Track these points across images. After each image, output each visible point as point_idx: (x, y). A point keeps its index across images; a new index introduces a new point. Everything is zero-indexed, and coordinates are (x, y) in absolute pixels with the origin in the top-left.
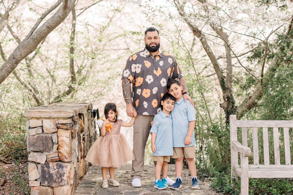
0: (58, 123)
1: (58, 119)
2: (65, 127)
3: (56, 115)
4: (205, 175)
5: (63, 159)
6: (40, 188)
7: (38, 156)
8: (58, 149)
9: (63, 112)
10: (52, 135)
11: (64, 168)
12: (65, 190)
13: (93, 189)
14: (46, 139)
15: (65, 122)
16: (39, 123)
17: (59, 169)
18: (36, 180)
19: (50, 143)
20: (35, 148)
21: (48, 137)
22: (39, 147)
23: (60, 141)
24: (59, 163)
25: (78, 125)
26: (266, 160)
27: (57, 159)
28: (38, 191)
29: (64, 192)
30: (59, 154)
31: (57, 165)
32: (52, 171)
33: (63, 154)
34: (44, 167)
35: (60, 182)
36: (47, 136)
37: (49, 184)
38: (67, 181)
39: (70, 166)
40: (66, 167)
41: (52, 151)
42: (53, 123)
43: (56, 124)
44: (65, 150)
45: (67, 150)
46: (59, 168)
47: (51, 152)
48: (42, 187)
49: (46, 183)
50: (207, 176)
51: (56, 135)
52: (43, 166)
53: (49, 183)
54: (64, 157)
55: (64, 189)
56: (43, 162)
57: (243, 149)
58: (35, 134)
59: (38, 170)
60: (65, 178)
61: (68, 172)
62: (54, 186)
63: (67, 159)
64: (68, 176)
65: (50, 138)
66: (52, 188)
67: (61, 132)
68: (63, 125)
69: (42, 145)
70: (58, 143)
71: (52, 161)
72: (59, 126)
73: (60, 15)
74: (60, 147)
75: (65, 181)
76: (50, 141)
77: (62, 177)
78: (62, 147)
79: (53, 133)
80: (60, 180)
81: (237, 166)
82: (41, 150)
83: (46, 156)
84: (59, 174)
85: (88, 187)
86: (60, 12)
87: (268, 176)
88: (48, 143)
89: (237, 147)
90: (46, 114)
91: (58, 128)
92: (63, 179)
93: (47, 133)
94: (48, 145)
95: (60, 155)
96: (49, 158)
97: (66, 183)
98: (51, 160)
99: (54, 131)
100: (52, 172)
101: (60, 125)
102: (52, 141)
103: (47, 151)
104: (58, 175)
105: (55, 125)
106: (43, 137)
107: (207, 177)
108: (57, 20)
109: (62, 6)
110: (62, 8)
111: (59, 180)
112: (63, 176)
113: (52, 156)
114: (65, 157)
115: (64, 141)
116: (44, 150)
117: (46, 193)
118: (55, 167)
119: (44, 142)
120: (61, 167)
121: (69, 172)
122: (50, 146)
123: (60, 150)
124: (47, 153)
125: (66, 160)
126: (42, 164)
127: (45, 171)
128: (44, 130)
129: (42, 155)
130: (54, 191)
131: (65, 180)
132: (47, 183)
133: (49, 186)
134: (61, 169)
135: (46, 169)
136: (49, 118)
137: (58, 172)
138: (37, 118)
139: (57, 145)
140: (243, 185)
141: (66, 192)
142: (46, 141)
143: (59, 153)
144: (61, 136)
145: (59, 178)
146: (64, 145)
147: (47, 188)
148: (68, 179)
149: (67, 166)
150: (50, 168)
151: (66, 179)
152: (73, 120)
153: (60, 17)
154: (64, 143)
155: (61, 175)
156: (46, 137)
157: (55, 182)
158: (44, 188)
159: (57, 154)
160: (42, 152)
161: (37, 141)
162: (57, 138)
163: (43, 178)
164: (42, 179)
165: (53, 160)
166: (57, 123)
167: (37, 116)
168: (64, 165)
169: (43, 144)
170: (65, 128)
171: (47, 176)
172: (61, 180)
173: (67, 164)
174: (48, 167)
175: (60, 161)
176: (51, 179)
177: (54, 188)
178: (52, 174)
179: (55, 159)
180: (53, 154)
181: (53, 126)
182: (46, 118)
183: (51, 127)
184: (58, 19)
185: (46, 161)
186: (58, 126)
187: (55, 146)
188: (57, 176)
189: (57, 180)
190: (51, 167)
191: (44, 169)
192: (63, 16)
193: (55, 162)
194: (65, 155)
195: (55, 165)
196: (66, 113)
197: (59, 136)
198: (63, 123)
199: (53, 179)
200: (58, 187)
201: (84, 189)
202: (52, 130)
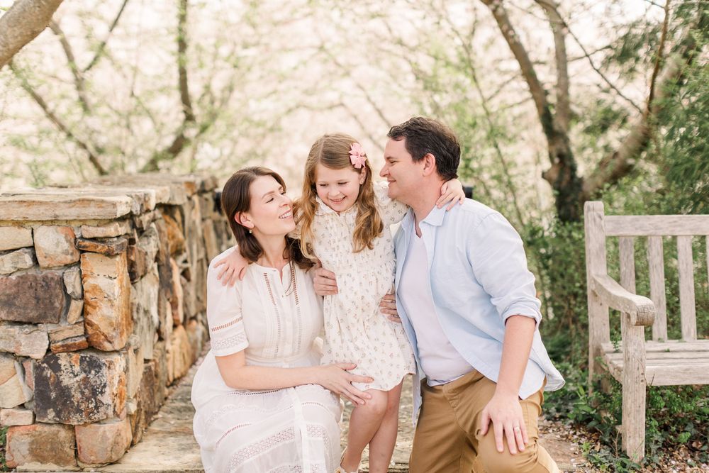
0: (82, 238)
1: (81, 223)
2: (101, 247)
3: (72, 213)
5: (100, 343)
6: (35, 430)
7: (23, 336)
8: (84, 312)
9: (92, 204)
10: (63, 271)
11: (104, 370)
12: (108, 433)
14: (44, 284)
15: (101, 231)
16: (23, 237)
17: (90, 372)
18: (22, 406)
19: (57, 296)
20: (12, 313)
21: (52, 278)
22: (25, 308)
23: (90, 289)
24: (89, 354)
25: (153, 237)
26: (686, 327)
27: (81, 343)
28: (28, 439)
29: (107, 438)
31: (82, 360)
32: (67, 380)
33: (98, 328)
34: (43, 369)
35: (93, 412)
36: (50, 276)
37: (60, 418)
38: (115, 406)
39: (123, 363)
40: (109, 368)
41: (66, 320)
42: (66, 237)
43: (76, 239)
44: (105, 316)
45: (109, 318)
46: (87, 369)
47: (63, 325)
48: (39, 428)
49: (51, 414)
51: (77, 274)
52: (40, 365)
53: (58, 414)
54: (103, 337)
55: (105, 431)
56: (39, 354)
57: (630, 302)
58: (13, 270)
59: (26, 377)
60: (106, 399)
61: (116, 381)
62: (74, 422)
63: (110, 342)
64: (115, 392)
65: (57, 282)
66: (69, 429)
67: (93, 263)
68: (94, 243)
69: (34, 302)
70: (83, 295)
71: (67, 349)
72: (83, 244)
74: (89, 309)
75: (107, 408)
76: (58, 291)
77: (99, 397)
78: (94, 308)
79: (68, 266)
80: (94, 404)
81: (608, 346)
82: (31, 318)
83: (48, 334)
84: (90, 388)
87: (701, 378)
88: (51, 295)
89: (609, 294)
90: (42, 208)
91: (83, 252)
92: (101, 402)
93: (48, 268)
94: (52, 304)
95: (90, 331)
96: (58, 342)
97: (110, 412)
98: (63, 346)
99: (69, 259)
100: (69, 383)
101: (87, 243)
102: (65, 289)
103: (49, 319)
104: (86, 391)
105: (71, 243)
106: (35, 278)
111: (91, 406)
112: (102, 393)
113: (67, 334)
114: (106, 337)
115: (101, 291)
116: (40, 317)
117: (52, 443)
118: (77, 368)
119: (41, 293)
120: (94, 365)
121: (120, 381)
122: (57, 304)
123: (89, 317)
124: (51, 328)
125: (108, 347)
126: (37, 360)
127: (46, 379)
128: (40, 259)
129: (35, 333)
130: (78, 436)
131: (109, 405)
132: (53, 414)
133: (60, 424)
134: (93, 372)
135: (49, 373)
136: (51, 222)
137: (86, 380)
138: (19, 224)
139: (80, 303)
140: (628, 406)
141: (111, 440)
142: (45, 291)
143: (88, 324)
144: (92, 274)
145: (88, 399)
146: (101, 301)
147: (55, 428)
148: (117, 401)
149: (111, 363)
150: (60, 371)
151: (110, 402)
152: (133, 226)
154: (100, 297)
155: (96, 392)
156: (45, 278)
157: (79, 411)
158: (46, 428)
159: (82, 328)
160: (36, 325)
161: (18, 292)
162: (78, 279)
163: (41, 400)
164: (37, 404)
165: (68, 346)
166: (77, 237)
167: (14, 217)
168: (104, 361)
169: (37, 299)
170: (104, 251)
171: (53, 395)
172: (96, 403)
173: (115, 357)
174: (56, 368)
175: (91, 348)
176: (64, 404)
177: (76, 427)
178: (68, 388)
179: (75, 344)
180: (69, 330)
181: (66, 246)
182: (43, 222)
183: (59, 250)
185: (49, 350)
186: (80, 246)
187: (76, 306)
188: (82, 393)
189: (83, 407)
190: (63, 368)
191: (45, 373)
193: (75, 352)
194: (106, 332)
195: (76, 362)
196: (104, 205)
197: (85, 275)
198: (96, 235)
199: (72, 402)
200: (88, 426)
201: (180, 417)
202: (63, 256)
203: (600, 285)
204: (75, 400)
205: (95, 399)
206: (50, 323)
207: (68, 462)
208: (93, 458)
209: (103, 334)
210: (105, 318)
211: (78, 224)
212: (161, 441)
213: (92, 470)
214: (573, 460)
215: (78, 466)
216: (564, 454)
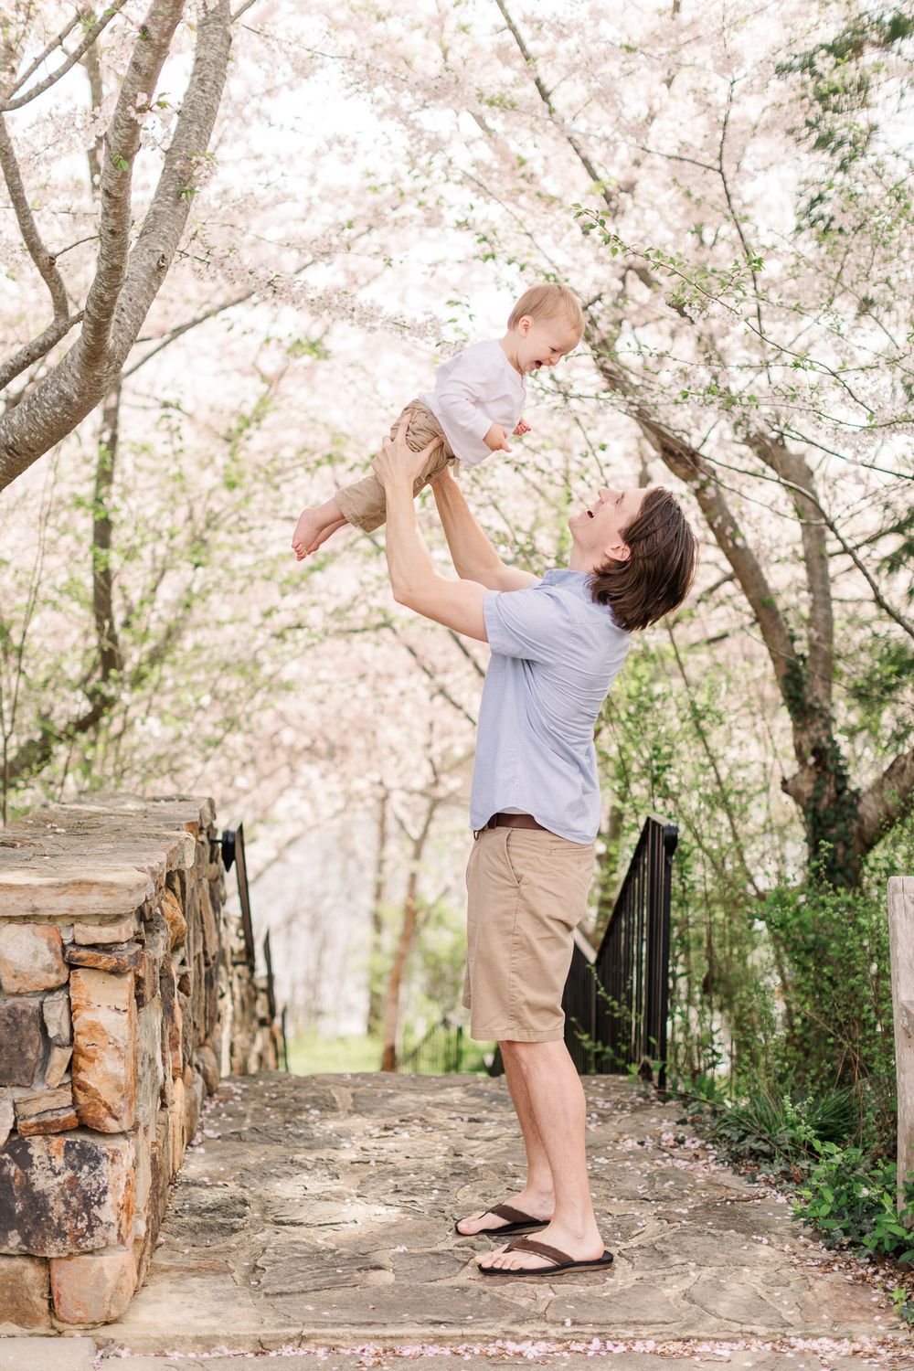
0: (74, 943)
1: (73, 920)
2: (105, 960)
3: (61, 904)
4: (755, 1146)
5: (100, 1120)
8: (71, 1067)
9: (96, 889)
10: (40, 999)
11: (105, 1165)
12: (106, 1272)
13: (235, 1240)
14: (10, 1021)
15: (105, 934)
17: (80, 1169)
19: (31, 1041)
21: (24, 1012)
23: (84, 1029)
24: (80, 1138)
27: (66, 1120)
29: (106, 1280)
30: (80, 1094)
31: (68, 1148)
32: (43, 1182)
33: (96, 1095)
35: (83, 1236)
36: (20, 1007)
37: (28, 1246)
38: (120, 1225)
39: (131, 1153)
40: (113, 1161)
41: (43, 1080)
42: (49, 943)
43: (64, 947)
44: (106, 1073)
45: (115, 1077)
46: (76, 1162)
47: (39, 1088)
49: (14, 1240)
50: (766, 1148)
51: (63, 1003)
53: (26, 1239)
54: (104, 1110)
55: (102, 1269)
60: (107, 1213)
61: (122, 1184)
62: (51, 1252)
63: (116, 1118)
64: (121, 1202)
65: (32, 1018)
66: (41, 1264)
67: (89, 986)
68: (94, 953)
70: (72, 1039)
71: (45, 1130)
72: (77, 955)
73: (67, 390)
74: (81, 1062)
75: (107, 1229)
76: (35, 1033)
77: (95, 1210)
78: (91, 1060)
79: (50, 991)
80: (85, 1223)
83: (15, 1105)
84: (80, 1196)
85: (211, 1229)
86: (69, 376)
88: (21, 1041)
90: (13, 896)
91: (72, 966)
92: (97, 1218)
93: (18, 994)
94: (23, 1054)
95: (82, 1099)
96: (30, 1117)
97: (113, 1235)
98: (38, 1124)
99: (53, 979)
100: (45, 1187)
101: (84, 953)
102: (44, 1029)
103: (16, 1080)
104: (74, 1201)
105: (56, 953)
107: (770, 1157)
108: (55, 413)
109: (79, 350)
110: (77, 359)
111: (80, 1225)
112: (99, 1203)
113: (44, 1104)
114: (109, 1109)
115: (103, 1032)
116: (2, 1075)
117: (12, 1288)
118: (59, 1162)
120: (88, 1157)
121: (128, 1184)
122: (31, 1055)
123: (81, 1076)
124: (18, 1094)
125: (112, 1125)
127: (9, 1180)
128: (6, 979)
130: (56, 1277)
131: (111, 1224)
132: (18, 1239)
133: (28, 1256)
134: (86, 1168)
135: (12, 1169)
136: (25, 919)
137: (73, 1182)
139: (68, 1052)
141: (111, 1284)
142: (12, 1033)
143: (79, 1087)
144: (89, 1003)
145: (76, 1214)
146: (104, 1049)
147: (18, 1263)
148: (124, 1216)
149: (116, 1153)
150: (32, 1166)
151: (113, 1219)
152: (142, 920)
153: (69, 402)
154: (101, 1042)
155: (89, 1202)
156: (12, 1011)
157: (60, 1234)
158: (4, 1263)
159: (70, 1094)
162: (66, 1014)
165: (46, 1125)
166: (66, 942)
168: (104, 1149)
170: (109, 966)
171: (19, 1207)
172: (90, 1221)
173: (120, 1143)
174: (25, 1161)
175: (83, 1127)
176: (36, 1222)
177: (54, 1262)
178: (43, 1195)
179: (58, 1121)
180: (48, 1097)
181: (48, 958)
182: (11, 919)
183: (38, 965)
184: (58, 410)
185: (14, 1131)
186: (71, 958)
187: (60, 1057)
188: (67, 1203)
189: (67, 1227)
190: (36, 1161)
191: (6, 1170)
192: (81, 395)
193: (57, 1134)
194: (109, 1101)
195: (58, 1151)
196: (114, 891)
197: (77, 1006)
198: (99, 940)
199: (50, 1219)
200: (75, 1260)
201: (195, 1242)
202: (44, 975)
204: (54, 1215)
205: (88, 1213)
206: (19, 1085)
207: (35, 1321)
208: (80, 1314)
209: (105, 1105)
210: (108, 1077)
211: (68, 921)
212: (179, 1284)
213: (78, 1334)
214: (877, 1318)
215: (53, 1327)
216: (862, 1308)
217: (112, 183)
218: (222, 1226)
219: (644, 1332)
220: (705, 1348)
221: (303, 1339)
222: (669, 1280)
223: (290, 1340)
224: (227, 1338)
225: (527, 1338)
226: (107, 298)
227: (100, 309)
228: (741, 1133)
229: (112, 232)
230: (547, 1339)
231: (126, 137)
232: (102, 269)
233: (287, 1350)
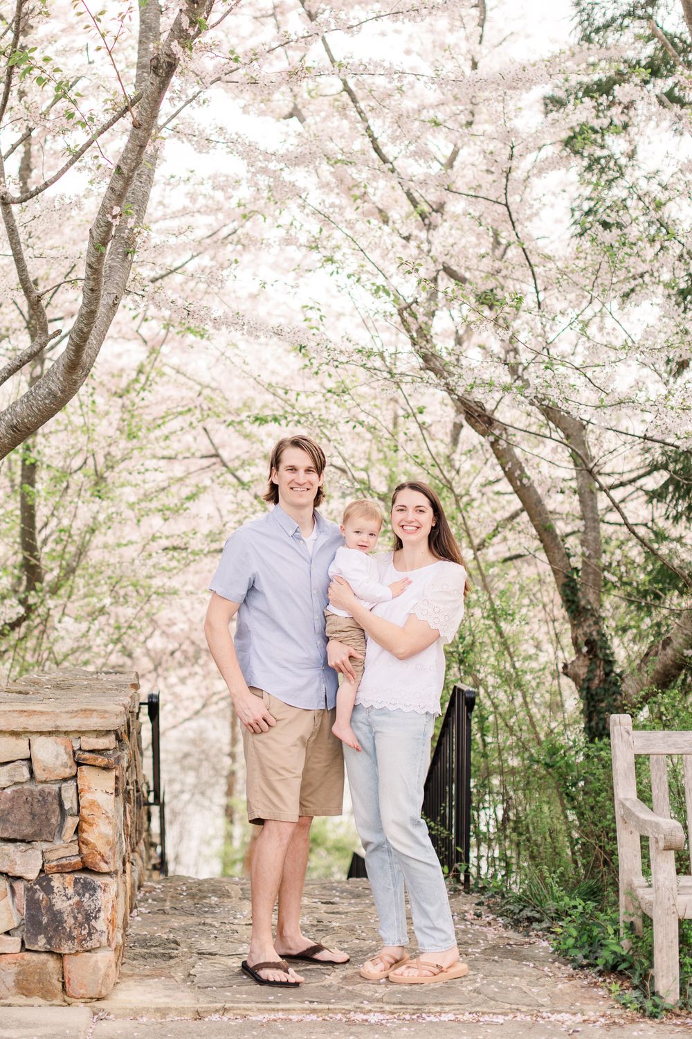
0: (80, 749)
1: (79, 735)
2: (101, 760)
3: (73, 724)
4: (530, 914)
5: (96, 863)
6: (23, 959)
7: (19, 854)
8: (78, 830)
9: (95, 714)
10: (59, 785)
11: (99, 893)
12: (100, 963)
13: (172, 962)
14: (41, 799)
15: (102, 743)
16: (19, 748)
17: (84, 895)
18: (7, 933)
19: (54, 812)
20: (7, 830)
21: (49, 793)
22: (20, 823)
23: (87, 805)
24: (83, 876)
27: (75, 864)
28: (14, 969)
29: (99, 969)
30: (84, 847)
31: (76, 882)
32: (60, 904)
33: (94, 847)
34: (35, 891)
35: (85, 940)
36: (47, 790)
37: (50, 944)
38: (109, 933)
39: (114, 887)
40: (104, 890)
41: (60, 838)
42: (65, 749)
43: (74, 753)
45: (106, 836)
46: (81, 891)
47: (58, 843)
48: (28, 956)
49: (42, 942)
50: (537, 915)
51: (74, 787)
52: (32, 887)
53: (49, 942)
54: (99, 857)
55: (97, 961)
56: (33, 875)
57: (657, 825)
58: (9, 784)
59: (16, 900)
60: (101, 924)
61: (110, 906)
62: (65, 949)
63: (106, 863)
64: (109, 918)
65: (54, 797)
66: (58, 959)
67: (90, 777)
68: (94, 755)
69: (29, 818)
70: (79, 811)
71: (62, 870)
72: (83, 756)
73: (54, 388)
74: (85, 826)
75: (101, 935)
76: (56, 807)
77: (93, 923)
78: (91, 825)
79: (65, 780)
80: (87, 931)
81: (639, 880)
82: (27, 835)
83: (43, 853)
84: (84, 913)
85: (156, 956)
86: (55, 379)
88: (48, 811)
89: (638, 818)
90: (43, 719)
91: (79, 764)
92: (94, 928)
93: (45, 782)
94: (49, 820)
95: (85, 850)
96: (52, 861)
97: (104, 940)
98: (57, 866)
99: (68, 772)
100: (62, 907)
101: (87, 755)
102: (61, 805)
103: (44, 837)
104: (80, 916)
105: (70, 756)
106: (31, 792)
107: (540, 921)
108: (45, 404)
109: (62, 362)
110: (61, 368)
111: (83, 932)
112: (96, 918)
113: (61, 853)
114: (102, 856)
115: (99, 807)
116: (34, 834)
117: (40, 973)
118: (70, 891)
119: (37, 808)
120: (88, 888)
121: (113, 907)
122: (53, 821)
123: (85, 835)
124: (45, 846)
125: (104, 867)
126: (29, 881)
127: (38, 902)
128: (37, 772)
129: (30, 851)
130: (67, 967)
131: (103, 932)
132: (44, 941)
133: (49, 952)
134: (87, 895)
135: (41, 895)
136: (50, 733)
137: (79, 904)
138: (15, 734)
139: (77, 820)
140: (659, 941)
141: (102, 972)
142: (42, 807)
143: (83, 843)
144: (90, 788)
145: (81, 925)
146: (99, 818)
147: (44, 957)
148: (111, 928)
149: (106, 885)
150: (53, 893)
151: (104, 928)
152: (116, 738)
153: (55, 396)
154: (98, 813)
155: (89, 917)
156: (42, 793)
157: (71, 938)
158: (35, 957)
159: (77, 847)
160: (29, 842)
161: (12, 808)
162: (75, 795)
163: (32, 925)
164: (28, 930)
165: (63, 866)
166: (75, 749)
167: (14, 728)
168: (99, 883)
169: (33, 815)
170: (102, 764)
171: (45, 920)
172: (90, 930)
173: (107, 879)
174: (49, 890)
175: (85, 869)
176: (56, 930)
177: (66, 957)
178: (60, 912)
179: (70, 864)
180: (63, 849)
181: (64, 758)
182: (41, 733)
183: (59, 763)
184: (47, 402)
185: (42, 871)
186: (79, 758)
187: (71, 822)
188: (75, 918)
189: (75, 933)
190: (55, 890)
191: (37, 896)
192: (63, 391)
193: (69, 873)
194: (102, 851)
195: (69, 883)
196: (107, 715)
197: (82, 790)
198: (97, 747)
199: (64, 928)
200: (80, 955)
201: (146, 963)
202: (62, 769)
203: (628, 809)
204: (67, 926)
205: (89, 925)
206: (46, 841)
207: (54, 996)
208: (82, 991)
209: (100, 854)
210: (102, 835)
211: (77, 735)
212: (141, 982)
213: (82, 1005)
214: (601, 1003)
215: (65, 1001)
216: (591, 998)
217: (93, 260)
218: (163, 955)
219: (447, 1008)
220: (486, 1018)
221: (225, 1010)
222: (464, 984)
223: (217, 1011)
224: (176, 1009)
225: (370, 1011)
226: (85, 330)
227: (81, 337)
228: (521, 907)
229: (92, 290)
230: (383, 1012)
231: (105, 232)
232: (84, 312)
233: (215, 1017)
